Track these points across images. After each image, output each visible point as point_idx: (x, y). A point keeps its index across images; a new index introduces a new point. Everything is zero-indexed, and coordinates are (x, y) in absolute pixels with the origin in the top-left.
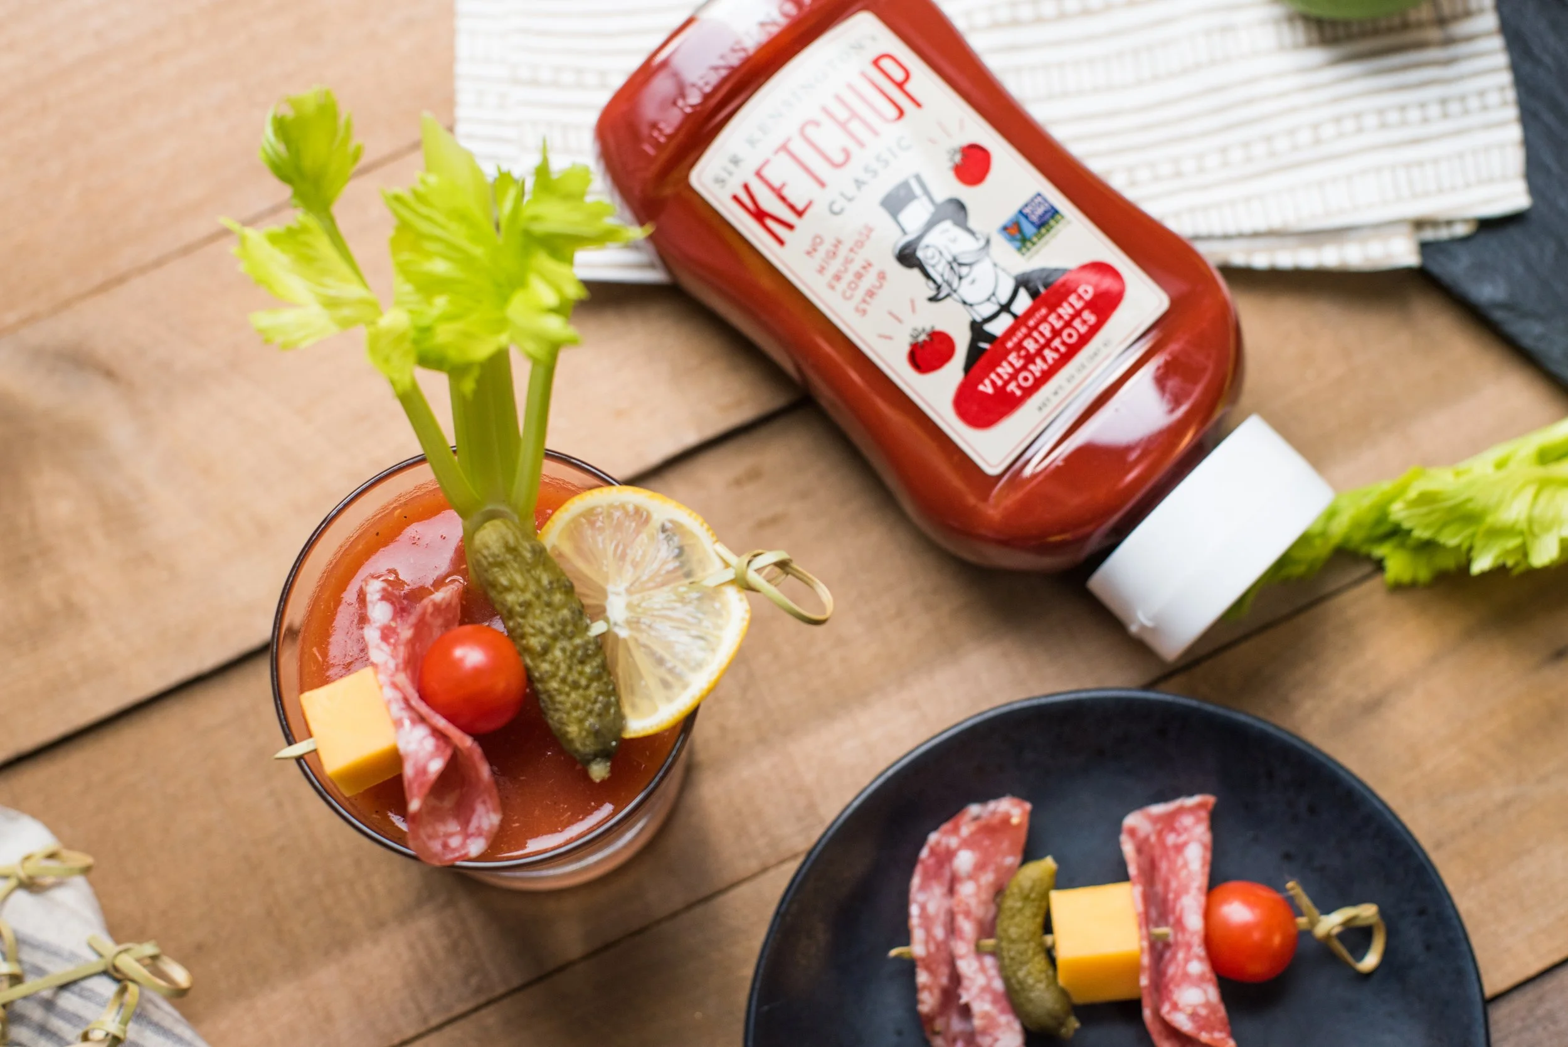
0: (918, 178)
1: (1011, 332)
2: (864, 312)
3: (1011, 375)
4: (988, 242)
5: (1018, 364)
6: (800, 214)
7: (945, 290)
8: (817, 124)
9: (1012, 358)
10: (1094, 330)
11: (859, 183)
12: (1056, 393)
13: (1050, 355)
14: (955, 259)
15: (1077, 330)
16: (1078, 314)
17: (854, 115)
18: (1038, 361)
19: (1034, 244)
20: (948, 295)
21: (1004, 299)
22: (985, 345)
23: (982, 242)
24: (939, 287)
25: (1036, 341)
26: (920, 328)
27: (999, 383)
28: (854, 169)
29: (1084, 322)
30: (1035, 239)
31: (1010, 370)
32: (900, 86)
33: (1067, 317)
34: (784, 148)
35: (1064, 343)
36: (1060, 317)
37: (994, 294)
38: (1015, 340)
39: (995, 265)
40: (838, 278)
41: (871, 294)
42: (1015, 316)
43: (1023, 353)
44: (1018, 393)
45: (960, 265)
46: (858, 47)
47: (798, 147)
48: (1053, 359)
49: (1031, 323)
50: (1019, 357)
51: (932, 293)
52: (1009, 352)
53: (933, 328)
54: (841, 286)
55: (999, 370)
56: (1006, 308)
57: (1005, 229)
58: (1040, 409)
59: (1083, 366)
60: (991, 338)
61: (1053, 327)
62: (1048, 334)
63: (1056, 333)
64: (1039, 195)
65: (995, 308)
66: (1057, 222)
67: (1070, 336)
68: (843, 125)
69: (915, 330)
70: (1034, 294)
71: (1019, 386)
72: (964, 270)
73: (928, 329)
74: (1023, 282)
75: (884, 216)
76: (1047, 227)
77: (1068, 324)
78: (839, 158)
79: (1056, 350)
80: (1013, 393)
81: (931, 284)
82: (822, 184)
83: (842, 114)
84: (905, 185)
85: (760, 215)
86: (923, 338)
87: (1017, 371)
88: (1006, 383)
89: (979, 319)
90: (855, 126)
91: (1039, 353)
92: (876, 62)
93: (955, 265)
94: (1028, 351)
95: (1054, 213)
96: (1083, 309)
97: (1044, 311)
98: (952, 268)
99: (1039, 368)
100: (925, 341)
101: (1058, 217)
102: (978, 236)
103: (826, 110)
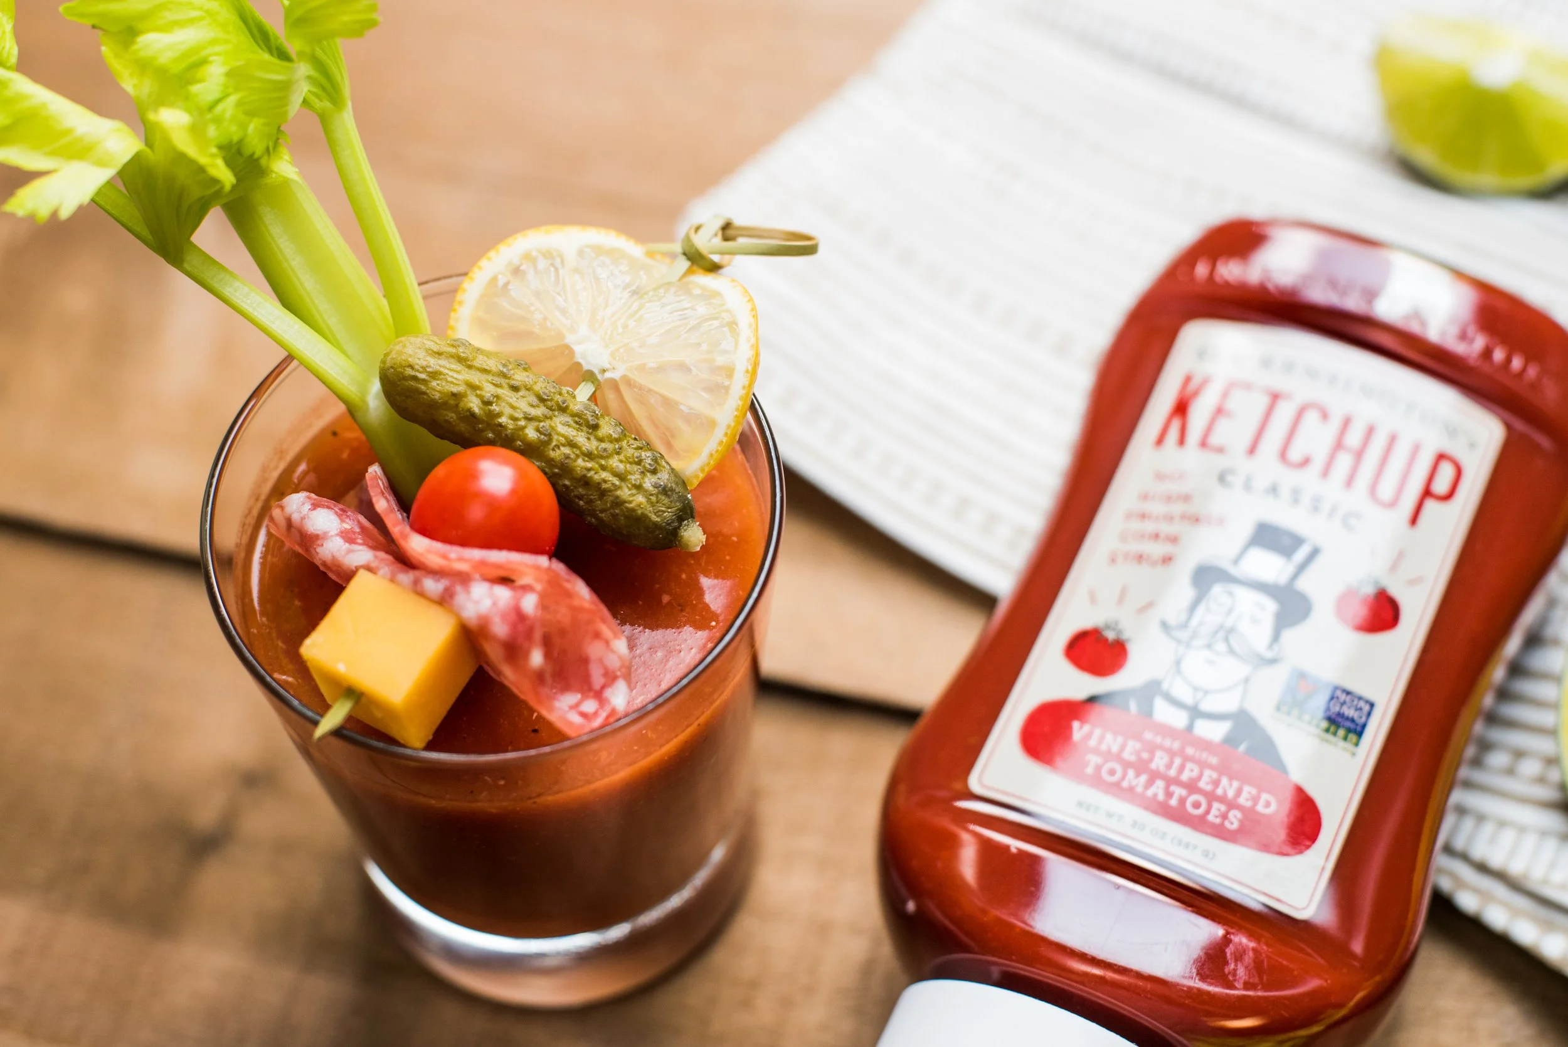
0: (1315, 552)
1: (1167, 731)
2: (1113, 560)
3: (1109, 752)
4: (1273, 661)
5: (1128, 755)
6: (1204, 444)
7: (1183, 635)
8: (1325, 416)
9: (1132, 746)
10: (1221, 833)
11: (1274, 490)
12: (1110, 815)
13: (1158, 788)
14: (1232, 630)
15: (1208, 812)
16: (1232, 805)
17: (1359, 455)
18: (1143, 778)
19: (1300, 718)
20: (1179, 641)
21: (1206, 706)
22: (1133, 706)
23: (1269, 655)
24: (1184, 626)
25: (1169, 766)
26: (1121, 626)
27: (1092, 743)
28: (1289, 478)
29: (1224, 816)
30: (1307, 717)
31: (1115, 749)
32: (1427, 493)
33: (1219, 792)
34: (1275, 397)
35: (1182, 801)
36: (1216, 783)
37: (1206, 692)
38: (1159, 740)
39: (1247, 680)
40: (1143, 516)
41: (1140, 558)
42: (1190, 728)
43: (1145, 755)
44: (1090, 770)
45: (1226, 639)
46: (1452, 431)
47: (1284, 413)
48: (1156, 795)
49: (1190, 751)
50: (1138, 753)
51: (1172, 620)
52: (1138, 737)
53: (1128, 640)
54: (1136, 525)
55: (1109, 737)
56: (1195, 713)
57: (1301, 676)
58: (1080, 804)
59: (1163, 835)
60: (1147, 712)
61: (1199, 778)
62: (1185, 777)
63: (1192, 787)
64: (1372, 705)
65: (1189, 700)
66: (1345, 738)
67: (1197, 805)
68: (1339, 445)
69: (1117, 623)
70: (1230, 740)
71: (1098, 768)
72: (1221, 647)
73: (1124, 636)
74: (1243, 721)
75: (1246, 530)
76: (1333, 729)
77: (1211, 797)
78: (1295, 454)
79: (1169, 795)
80: (1086, 765)
81: (1183, 617)
82: (1252, 450)
83: (1354, 439)
84: (1298, 541)
85: (1181, 409)
86: (1110, 635)
87: (1118, 758)
88: (1096, 751)
89: (1165, 686)
90: (1344, 462)
91: (1154, 776)
92: (1441, 457)
93: (1221, 634)
94: (1151, 760)
95: (1357, 731)
96: (1239, 807)
97: (1214, 760)
98: (1216, 632)
99: (1134, 783)
100: (1106, 640)
101: (1352, 737)
102: (1276, 647)
103: (1347, 422)
